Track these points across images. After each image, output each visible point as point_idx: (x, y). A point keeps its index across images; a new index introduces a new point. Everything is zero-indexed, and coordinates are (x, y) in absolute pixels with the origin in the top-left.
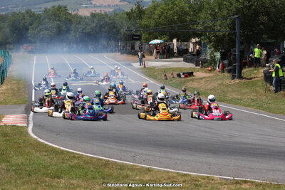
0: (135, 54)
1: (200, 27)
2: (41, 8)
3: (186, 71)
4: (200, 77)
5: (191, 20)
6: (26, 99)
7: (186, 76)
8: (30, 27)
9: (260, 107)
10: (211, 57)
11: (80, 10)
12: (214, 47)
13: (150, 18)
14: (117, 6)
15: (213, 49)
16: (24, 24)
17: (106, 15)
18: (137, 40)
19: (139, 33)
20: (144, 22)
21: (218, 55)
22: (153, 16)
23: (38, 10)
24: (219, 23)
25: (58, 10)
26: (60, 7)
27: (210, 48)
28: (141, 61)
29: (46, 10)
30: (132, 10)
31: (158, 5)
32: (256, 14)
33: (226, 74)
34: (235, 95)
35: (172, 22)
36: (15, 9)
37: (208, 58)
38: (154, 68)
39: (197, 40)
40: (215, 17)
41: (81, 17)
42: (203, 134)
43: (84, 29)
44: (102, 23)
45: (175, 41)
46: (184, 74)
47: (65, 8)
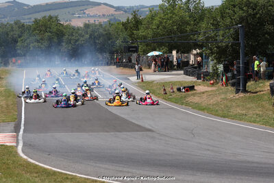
0: (133, 67)
1: (201, 38)
2: (30, 19)
3: (186, 85)
4: (203, 91)
5: (192, 30)
6: (15, 117)
7: (187, 91)
8: (19, 39)
9: (266, 123)
10: (214, 70)
11: (73, 20)
12: (216, 59)
13: (147, 28)
14: (112, 15)
15: (215, 61)
17: (101, 25)
18: (134, 52)
19: (135, 45)
20: (141, 32)
21: (221, 68)
22: (151, 26)
23: (27, 21)
24: (221, 33)
25: (49, 21)
26: (51, 17)
27: (212, 60)
28: (138, 75)
29: (36, 21)
30: (128, 20)
31: (156, 15)
32: (261, 23)
33: (230, 88)
34: (239, 111)
35: (171, 32)
36: (3, 20)
37: (210, 70)
38: (152, 82)
39: (199, 51)
40: (216, 26)
41: (74, 28)
42: (205, 152)
43: (77, 41)
44: (96, 34)
45: (174, 53)
46: (184, 88)
47: (56, 17)
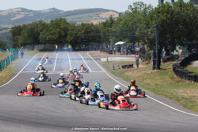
8: (41, 33)
16: (37, 31)
20: (113, 29)
22: (119, 25)
26: (61, 19)
30: (107, 21)
43: (76, 34)
47: (65, 19)
